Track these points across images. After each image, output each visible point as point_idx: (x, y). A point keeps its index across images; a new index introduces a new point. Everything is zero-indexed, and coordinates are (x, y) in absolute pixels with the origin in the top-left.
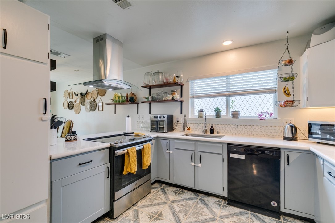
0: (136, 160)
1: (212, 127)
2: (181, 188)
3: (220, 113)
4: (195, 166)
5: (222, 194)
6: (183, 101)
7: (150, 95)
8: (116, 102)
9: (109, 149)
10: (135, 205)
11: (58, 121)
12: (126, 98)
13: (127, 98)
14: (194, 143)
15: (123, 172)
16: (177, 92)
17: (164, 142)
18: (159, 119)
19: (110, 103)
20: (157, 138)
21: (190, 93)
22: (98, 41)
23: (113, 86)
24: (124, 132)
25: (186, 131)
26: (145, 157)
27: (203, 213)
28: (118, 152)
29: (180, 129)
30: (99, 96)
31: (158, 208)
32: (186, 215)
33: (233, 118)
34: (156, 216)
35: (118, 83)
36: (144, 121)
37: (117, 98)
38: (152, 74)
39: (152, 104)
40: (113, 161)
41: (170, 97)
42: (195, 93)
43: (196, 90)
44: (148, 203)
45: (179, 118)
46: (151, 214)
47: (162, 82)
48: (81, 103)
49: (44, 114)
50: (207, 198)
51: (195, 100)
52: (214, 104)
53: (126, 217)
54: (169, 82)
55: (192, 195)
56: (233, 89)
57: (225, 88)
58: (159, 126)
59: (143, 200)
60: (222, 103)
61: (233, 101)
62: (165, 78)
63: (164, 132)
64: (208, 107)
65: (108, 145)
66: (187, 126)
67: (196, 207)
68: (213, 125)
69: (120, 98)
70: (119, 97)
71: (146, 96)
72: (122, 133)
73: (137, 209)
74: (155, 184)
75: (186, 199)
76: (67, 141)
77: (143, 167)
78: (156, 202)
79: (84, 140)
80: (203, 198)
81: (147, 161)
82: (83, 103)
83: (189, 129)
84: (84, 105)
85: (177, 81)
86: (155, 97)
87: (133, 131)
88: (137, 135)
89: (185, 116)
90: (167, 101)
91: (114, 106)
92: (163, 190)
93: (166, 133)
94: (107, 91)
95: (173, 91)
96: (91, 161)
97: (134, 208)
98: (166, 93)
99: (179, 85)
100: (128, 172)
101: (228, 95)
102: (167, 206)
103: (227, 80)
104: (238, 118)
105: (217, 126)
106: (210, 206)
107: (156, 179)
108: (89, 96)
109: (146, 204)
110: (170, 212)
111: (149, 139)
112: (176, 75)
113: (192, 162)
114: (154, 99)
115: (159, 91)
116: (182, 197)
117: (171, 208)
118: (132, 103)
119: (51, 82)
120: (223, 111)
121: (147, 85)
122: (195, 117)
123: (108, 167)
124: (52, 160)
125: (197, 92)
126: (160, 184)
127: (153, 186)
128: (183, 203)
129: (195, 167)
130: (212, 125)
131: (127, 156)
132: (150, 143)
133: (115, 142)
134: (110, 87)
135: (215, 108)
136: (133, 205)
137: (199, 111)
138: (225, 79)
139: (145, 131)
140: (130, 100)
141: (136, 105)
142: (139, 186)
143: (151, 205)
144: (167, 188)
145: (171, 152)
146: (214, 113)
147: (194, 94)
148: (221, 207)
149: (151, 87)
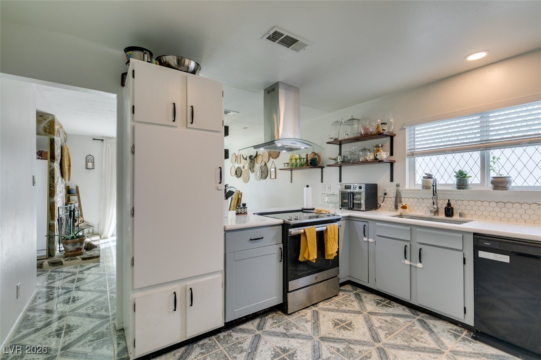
0: (316, 244)
1: (449, 204)
2: (388, 299)
3: (466, 181)
4: (411, 265)
5: (463, 318)
6: (395, 161)
7: (340, 154)
8: (292, 167)
9: (281, 226)
10: (315, 305)
11: (230, 191)
12: (305, 160)
13: (307, 161)
14: (409, 228)
15: (299, 258)
16: (383, 147)
17: (359, 225)
18: (351, 190)
19: (285, 167)
20: (349, 218)
21: (407, 148)
22: (269, 92)
23: (286, 147)
24: (302, 207)
25: (400, 211)
26: (328, 243)
27: (420, 339)
28: (293, 231)
29: (389, 206)
30: (271, 159)
31: (349, 317)
32: (390, 334)
33: (494, 189)
34: (344, 324)
35: (293, 142)
36: (331, 193)
37: (294, 161)
38: (343, 123)
39: (343, 168)
40: (287, 242)
41: (370, 156)
42: (417, 147)
43: (418, 141)
44: (333, 306)
45: (387, 189)
46: (336, 321)
47: (358, 133)
48: (250, 168)
49: (220, 183)
50: (434, 321)
51: (417, 158)
52: (454, 164)
53: (302, 316)
54: (369, 133)
55: (407, 312)
56: (494, 135)
57: (479, 135)
58: (353, 200)
59: (327, 302)
60: (471, 162)
61: (494, 158)
62: (363, 127)
63: (361, 211)
64: (442, 171)
65: (281, 221)
66: (401, 202)
67: (410, 328)
68: (451, 202)
69: (298, 161)
70: (296, 159)
71: (334, 157)
72: (300, 208)
73: (317, 311)
74: (347, 286)
75: (394, 315)
76: (237, 214)
77: (326, 256)
78: (344, 308)
79: (254, 214)
80: (425, 320)
81: (332, 250)
82: (252, 168)
83: (404, 207)
84: (254, 171)
85: (383, 130)
86: (347, 157)
87: (313, 207)
88: (319, 212)
89: (398, 186)
90: (366, 162)
91: (290, 171)
92: (358, 296)
93: (363, 211)
94: (281, 153)
95: (377, 146)
96: (262, 238)
97: (314, 308)
98: (364, 150)
99: (387, 136)
100: (305, 258)
101: (485, 147)
102: (361, 316)
103: (482, 120)
104: (506, 190)
105: (459, 203)
106: (437, 333)
107: (348, 279)
108: (259, 159)
109: (331, 307)
110: (365, 325)
111: (335, 217)
112: (381, 121)
113: (406, 258)
114: (346, 159)
115: (353, 148)
116: (388, 310)
117: (368, 321)
118: (314, 167)
119: (225, 150)
120: (474, 176)
121: (336, 139)
122: (417, 188)
123: (280, 248)
124: (226, 231)
125: (420, 146)
126: (355, 288)
127: (342, 288)
128: (388, 319)
129: (412, 268)
130: (449, 200)
131: (304, 237)
132: (336, 224)
133: (289, 218)
134: (283, 148)
135: (455, 172)
136: (313, 305)
137: (424, 177)
138: (477, 120)
139: (332, 207)
140: (310, 163)
141: (320, 169)
142: (321, 282)
143: (338, 311)
144: (365, 295)
145: (371, 240)
146: (454, 181)
147: (414, 149)
148: (459, 339)
149: (342, 142)
